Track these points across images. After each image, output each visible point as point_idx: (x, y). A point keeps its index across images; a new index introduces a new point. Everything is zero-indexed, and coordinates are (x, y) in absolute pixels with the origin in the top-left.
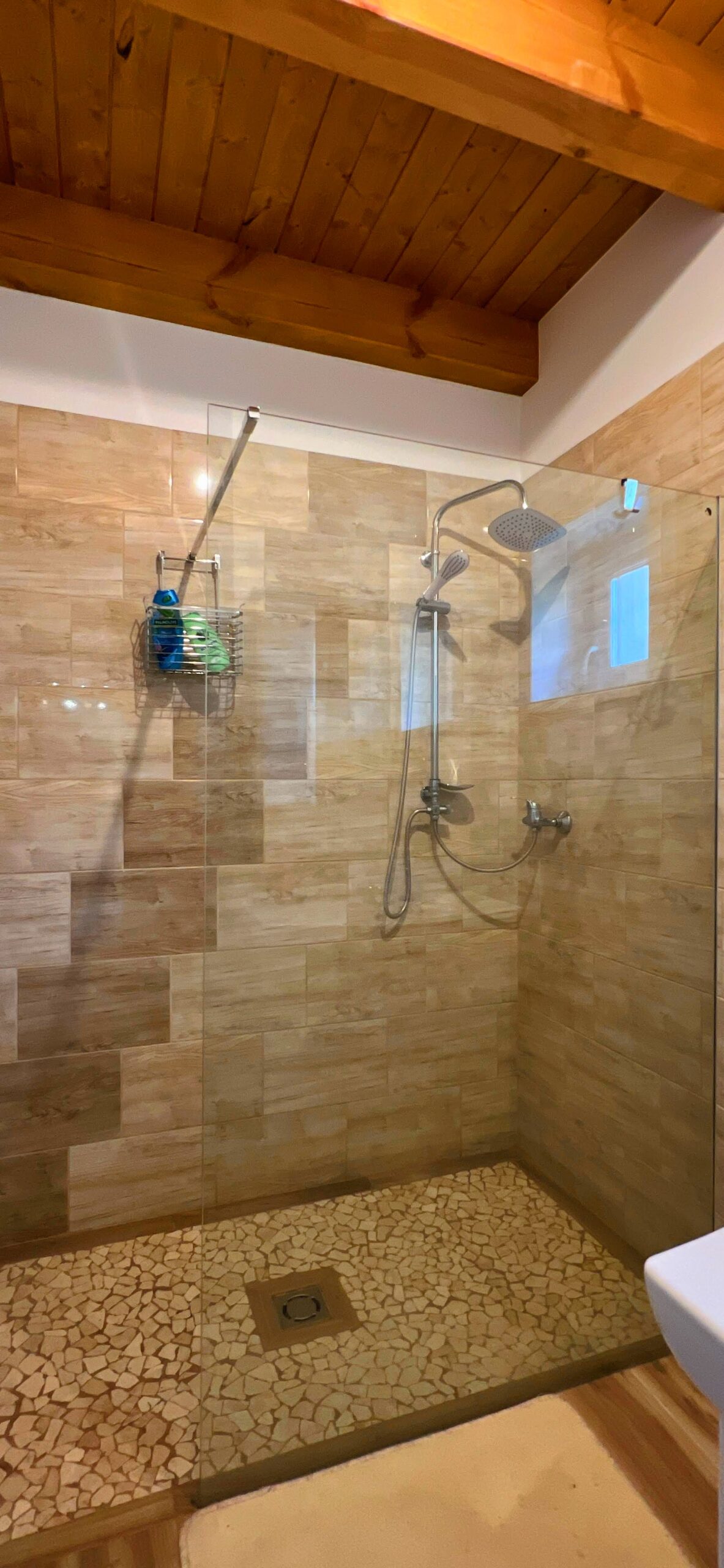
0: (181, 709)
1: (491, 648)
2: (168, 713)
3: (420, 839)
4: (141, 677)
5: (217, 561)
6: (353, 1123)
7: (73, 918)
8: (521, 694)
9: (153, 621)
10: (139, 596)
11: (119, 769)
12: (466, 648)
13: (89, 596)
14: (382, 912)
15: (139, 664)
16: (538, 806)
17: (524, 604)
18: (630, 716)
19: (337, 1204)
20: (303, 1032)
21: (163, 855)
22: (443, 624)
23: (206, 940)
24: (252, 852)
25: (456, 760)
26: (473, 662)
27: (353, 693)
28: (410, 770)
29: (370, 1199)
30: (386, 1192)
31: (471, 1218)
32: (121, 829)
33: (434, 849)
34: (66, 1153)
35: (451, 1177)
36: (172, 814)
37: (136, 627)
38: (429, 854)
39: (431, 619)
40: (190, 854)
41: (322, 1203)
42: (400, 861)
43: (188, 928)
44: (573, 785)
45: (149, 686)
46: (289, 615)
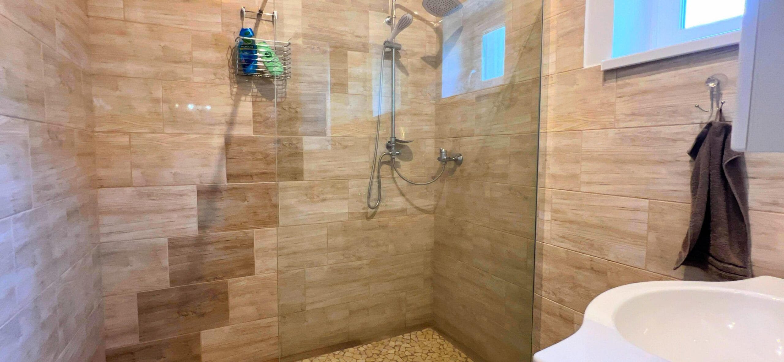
0: (257, 96)
1: (422, 70)
2: (249, 98)
3: (385, 168)
4: (233, 78)
5: (275, 14)
6: (352, 313)
7: (199, 210)
8: (436, 94)
9: (241, 45)
10: (231, 32)
11: (222, 129)
12: (409, 68)
13: (201, 31)
14: (366, 206)
15: (232, 71)
16: (446, 151)
17: (438, 48)
18: (494, 103)
19: (345, 353)
20: (326, 268)
21: (249, 176)
22: (398, 55)
23: (274, 221)
24: (297, 175)
25: (404, 128)
26: (412, 77)
27: (351, 91)
28: (381, 132)
29: (362, 349)
30: (369, 345)
31: (412, 355)
32: (224, 162)
33: (393, 174)
34: (199, 335)
35: (402, 336)
36: (253, 153)
37: (230, 49)
38: (390, 176)
39: (391, 52)
40: (263, 175)
41: (336, 353)
42: (375, 180)
43: (263, 215)
44: (465, 140)
45: (238, 83)
46: (316, 47)
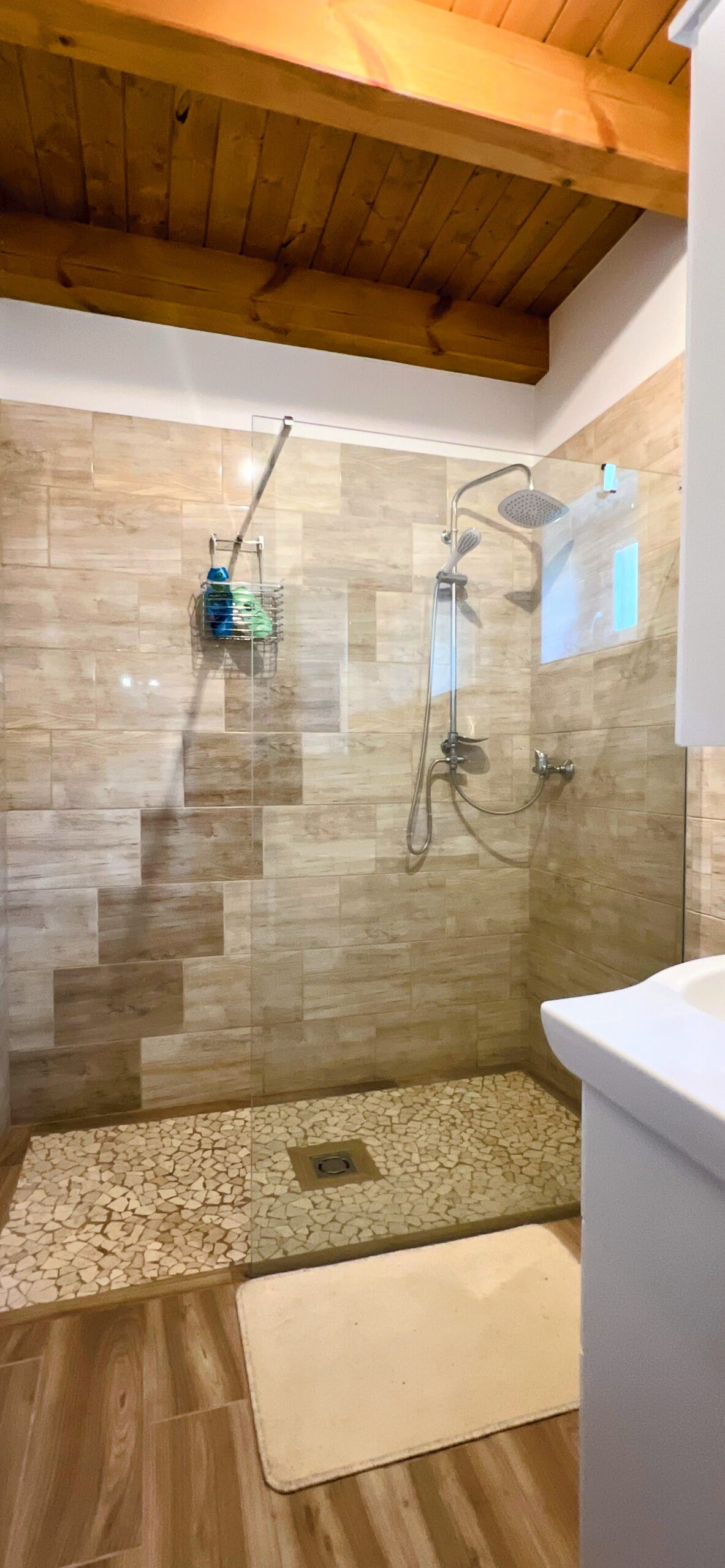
0: (231, 671)
1: (507, 616)
2: (220, 674)
3: (440, 787)
4: (197, 643)
5: (261, 541)
6: (380, 1031)
7: (143, 847)
8: (533, 657)
9: (208, 594)
10: (196, 573)
11: (179, 723)
12: (482, 616)
13: (153, 574)
14: (407, 850)
15: (195, 633)
16: (546, 756)
17: (536, 576)
18: (622, 672)
19: (367, 1097)
20: (337, 951)
21: (218, 796)
22: (461, 594)
23: (254, 869)
24: (292, 795)
25: (473, 717)
26: (489, 628)
27: (381, 657)
28: (431, 725)
29: (396, 1094)
30: (409, 1089)
31: (482, 1110)
32: (181, 774)
33: (453, 795)
34: (137, 1044)
35: (468, 1081)
36: (224, 760)
37: (193, 599)
38: (449, 800)
39: (450, 590)
40: (239, 795)
41: (353, 1096)
42: (422, 805)
43: (238, 858)
44: (577, 736)
45: (204, 650)
46: (324, 588)
